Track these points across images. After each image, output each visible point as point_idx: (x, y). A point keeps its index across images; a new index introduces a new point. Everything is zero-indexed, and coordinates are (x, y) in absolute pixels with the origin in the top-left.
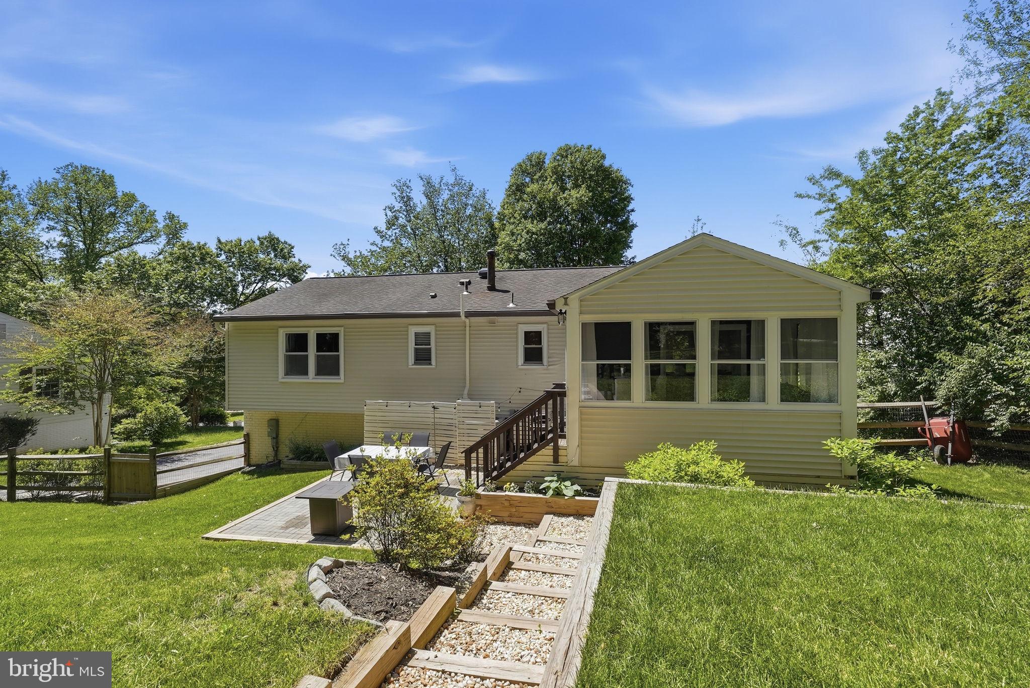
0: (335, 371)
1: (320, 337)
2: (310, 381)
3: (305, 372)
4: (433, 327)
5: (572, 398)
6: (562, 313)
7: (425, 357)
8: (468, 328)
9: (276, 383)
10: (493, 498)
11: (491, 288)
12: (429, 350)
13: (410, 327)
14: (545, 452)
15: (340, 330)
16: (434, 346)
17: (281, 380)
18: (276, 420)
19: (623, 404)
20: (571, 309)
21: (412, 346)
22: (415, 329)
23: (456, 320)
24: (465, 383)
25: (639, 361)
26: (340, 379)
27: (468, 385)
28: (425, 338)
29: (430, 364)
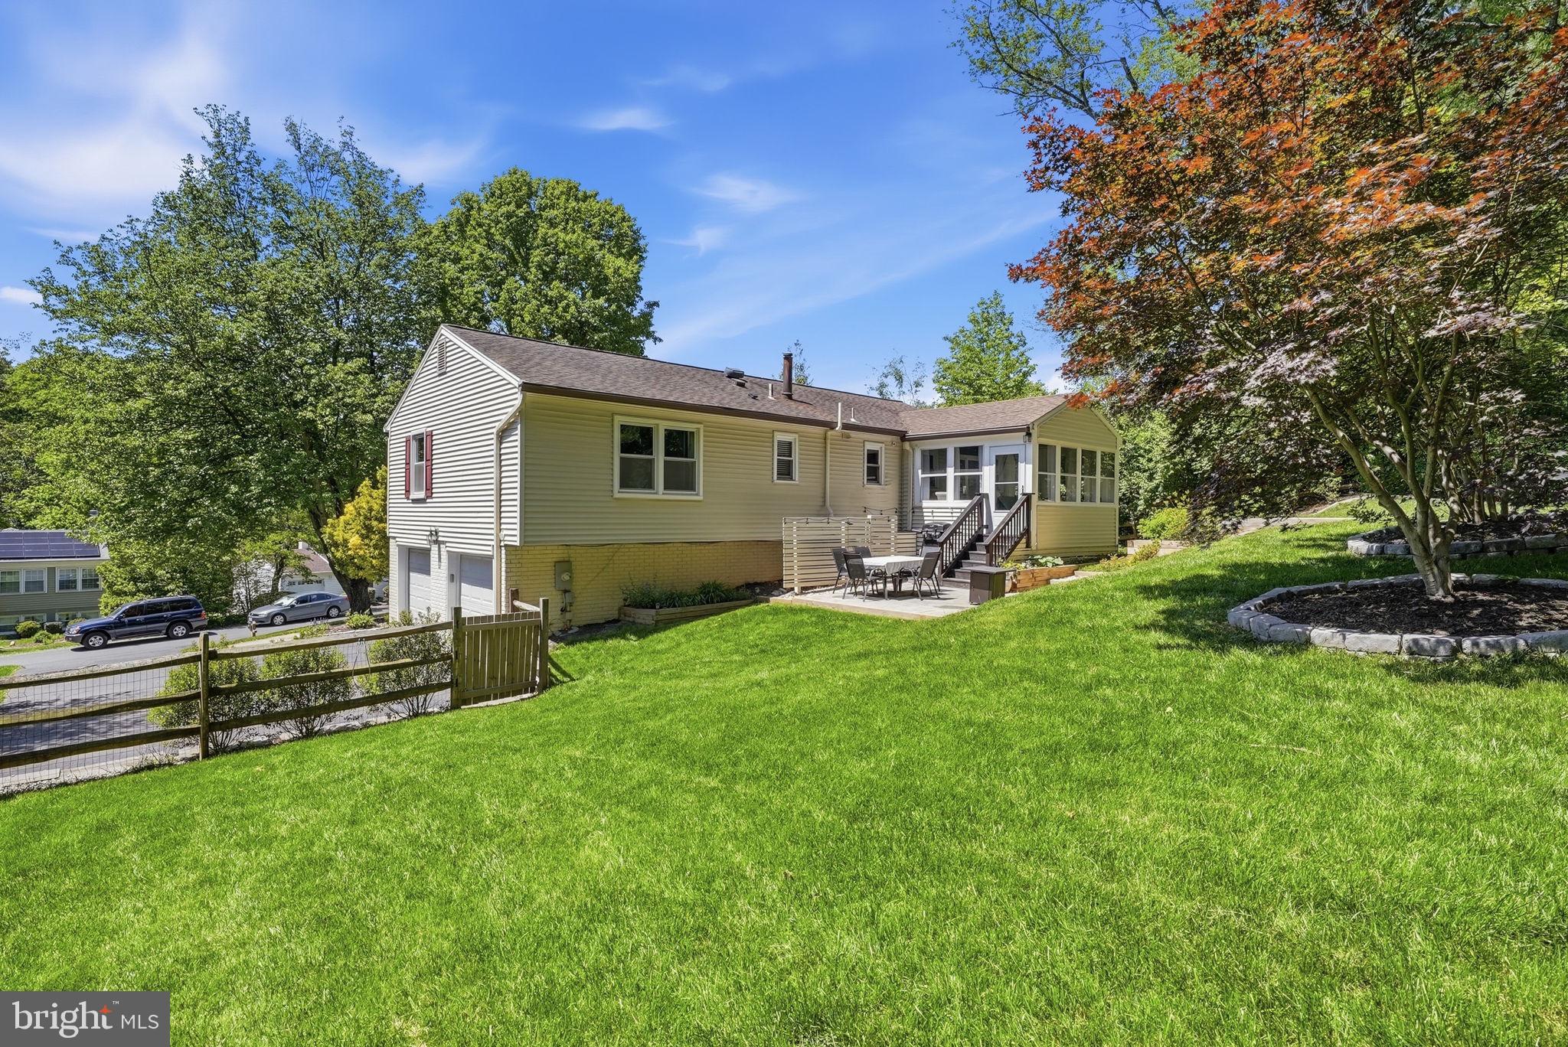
0: (689, 485)
1: (670, 435)
2: (660, 497)
3: (649, 485)
4: (797, 436)
5: (1035, 499)
6: (1029, 434)
7: (786, 471)
8: (829, 442)
9: (608, 499)
10: (1026, 573)
11: (790, 397)
12: (790, 462)
13: (776, 433)
14: (1024, 540)
15: (698, 429)
16: (796, 458)
17: (617, 495)
18: (568, 561)
19: (1053, 504)
20: (1034, 432)
21: (776, 457)
22: (780, 437)
23: (818, 430)
24: (825, 502)
25: (1058, 474)
26: (697, 495)
27: (828, 503)
28: (786, 448)
29: (791, 479)
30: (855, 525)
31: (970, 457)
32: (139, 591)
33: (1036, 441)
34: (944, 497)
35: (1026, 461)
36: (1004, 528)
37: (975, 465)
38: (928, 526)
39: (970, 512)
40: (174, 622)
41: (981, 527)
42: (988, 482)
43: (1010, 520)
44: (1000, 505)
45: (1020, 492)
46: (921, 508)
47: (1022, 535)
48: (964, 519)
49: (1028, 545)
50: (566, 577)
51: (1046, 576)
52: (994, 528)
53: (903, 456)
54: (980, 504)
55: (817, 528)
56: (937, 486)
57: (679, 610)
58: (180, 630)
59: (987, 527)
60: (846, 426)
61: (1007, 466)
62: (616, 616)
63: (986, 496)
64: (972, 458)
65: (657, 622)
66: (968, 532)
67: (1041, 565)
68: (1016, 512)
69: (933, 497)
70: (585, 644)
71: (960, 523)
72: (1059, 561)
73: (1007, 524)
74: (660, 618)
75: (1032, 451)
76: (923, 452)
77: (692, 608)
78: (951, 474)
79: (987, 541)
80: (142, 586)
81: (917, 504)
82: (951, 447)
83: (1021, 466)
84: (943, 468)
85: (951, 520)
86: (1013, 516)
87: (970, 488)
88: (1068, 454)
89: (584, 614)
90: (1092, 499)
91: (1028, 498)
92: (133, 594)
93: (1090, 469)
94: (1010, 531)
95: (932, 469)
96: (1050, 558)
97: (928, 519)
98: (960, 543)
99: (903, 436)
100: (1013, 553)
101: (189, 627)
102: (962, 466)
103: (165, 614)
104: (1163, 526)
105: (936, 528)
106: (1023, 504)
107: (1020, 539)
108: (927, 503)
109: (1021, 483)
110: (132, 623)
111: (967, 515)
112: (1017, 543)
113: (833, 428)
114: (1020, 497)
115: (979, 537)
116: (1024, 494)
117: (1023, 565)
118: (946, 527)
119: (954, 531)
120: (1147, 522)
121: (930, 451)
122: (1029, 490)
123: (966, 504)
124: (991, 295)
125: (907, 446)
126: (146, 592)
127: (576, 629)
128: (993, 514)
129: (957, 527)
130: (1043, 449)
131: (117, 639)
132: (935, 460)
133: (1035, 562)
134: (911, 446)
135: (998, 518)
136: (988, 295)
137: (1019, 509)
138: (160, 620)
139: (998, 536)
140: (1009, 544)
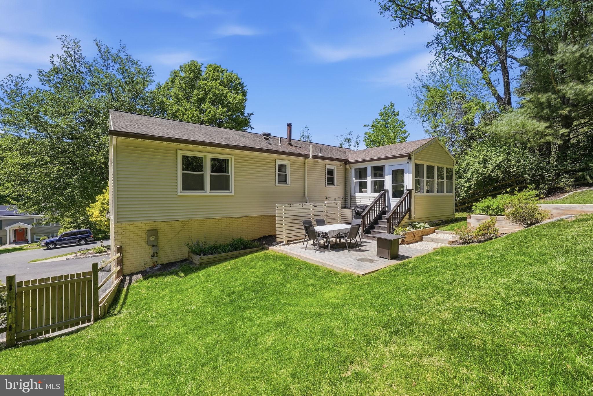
0: (226, 187)
1: (214, 161)
2: (208, 194)
3: (201, 188)
4: (289, 162)
5: (413, 192)
6: (410, 159)
7: (283, 179)
8: (306, 164)
9: (175, 196)
10: (409, 233)
11: (290, 144)
12: (286, 175)
13: (277, 160)
14: (408, 214)
15: (231, 158)
16: (289, 173)
17: (179, 194)
18: (156, 230)
19: (422, 194)
20: (413, 157)
21: (277, 172)
22: (279, 162)
23: (301, 159)
24: (305, 195)
25: (425, 179)
26: (231, 192)
27: (306, 195)
28: (283, 168)
29: (286, 183)
30: (318, 207)
31: (379, 171)
32: (71, 227)
33: (414, 162)
34: (366, 192)
35: (408, 172)
36: (397, 208)
37: (382, 176)
38: (357, 206)
39: (379, 199)
40: (81, 239)
41: (385, 207)
42: (388, 184)
43: (400, 204)
44: (395, 196)
45: (405, 188)
46: (355, 197)
47: (407, 212)
48: (376, 203)
49: (410, 217)
50: (152, 239)
51: (420, 234)
52: (392, 207)
53: (346, 171)
54: (384, 195)
55: (297, 209)
56: (362, 186)
57: (215, 256)
58: (83, 242)
59: (388, 207)
60: (314, 157)
61: (398, 175)
62: (187, 257)
63: (387, 191)
64: (379, 172)
65: (200, 263)
66: (378, 208)
67: (417, 228)
68: (404, 200)
69: (361, 191)
70: (154, 279)
71: (374, 205)
72: (427, 225)
73: (399, 206)
74: (203, 261)
75: (411, 167)
76: (355, 169)
77: (223, 254)
78: (369, 180)
79: (388, 216)
80: (73, 225)
81: (353, 195)
82: (369, 166)
83: (406, 175)
84: (365, 177)
85: (369, 203)
86: (402, 202)
87: (379, 187)
88: (430, 169)
89: (165, 258)
90: (442, 192)
91: (410, 192)
92: (69, 228)
93: (440, 177)
94: (400, 209)
95: (360, 177)
96: (422, 224)
97: (359, 202)
98: (373, 216)
99: (345, 162)
100: (402, 222)
101: (86, 241)
102: (375, 175)
103: (77, 236)
104: (488, 207)
105: (361, 207)
106: (407, 196)
107: (406, 214)
108: (358, 195)
109: (406, 184)
110: (65, 240)
111: (377, 201)
112: (404, 216)
113: (308, 158)
114: (405, 191)
115: (384, 212)
116: (407, 190)
117: (408, 228)
118: (367, 206)
119: (370, 209)
120: (478, 204)
121: (359, 169)
122: (410, 188)
123: (377, 195)
124: (389, 103)
125: (348, 166)
126: (74, 227)
127: (159, 266)
128: (391, 200)
129: (372, 207)
130: (417, 166)
131: (59, 245)
132: (361, 173)
133: (414, 227)
134: (349, 167)
135: (394, 202)
136: (388, 104)
137: (405, 198)
138: (76, 238)
139: (393, 213)
140: (400, 217)
